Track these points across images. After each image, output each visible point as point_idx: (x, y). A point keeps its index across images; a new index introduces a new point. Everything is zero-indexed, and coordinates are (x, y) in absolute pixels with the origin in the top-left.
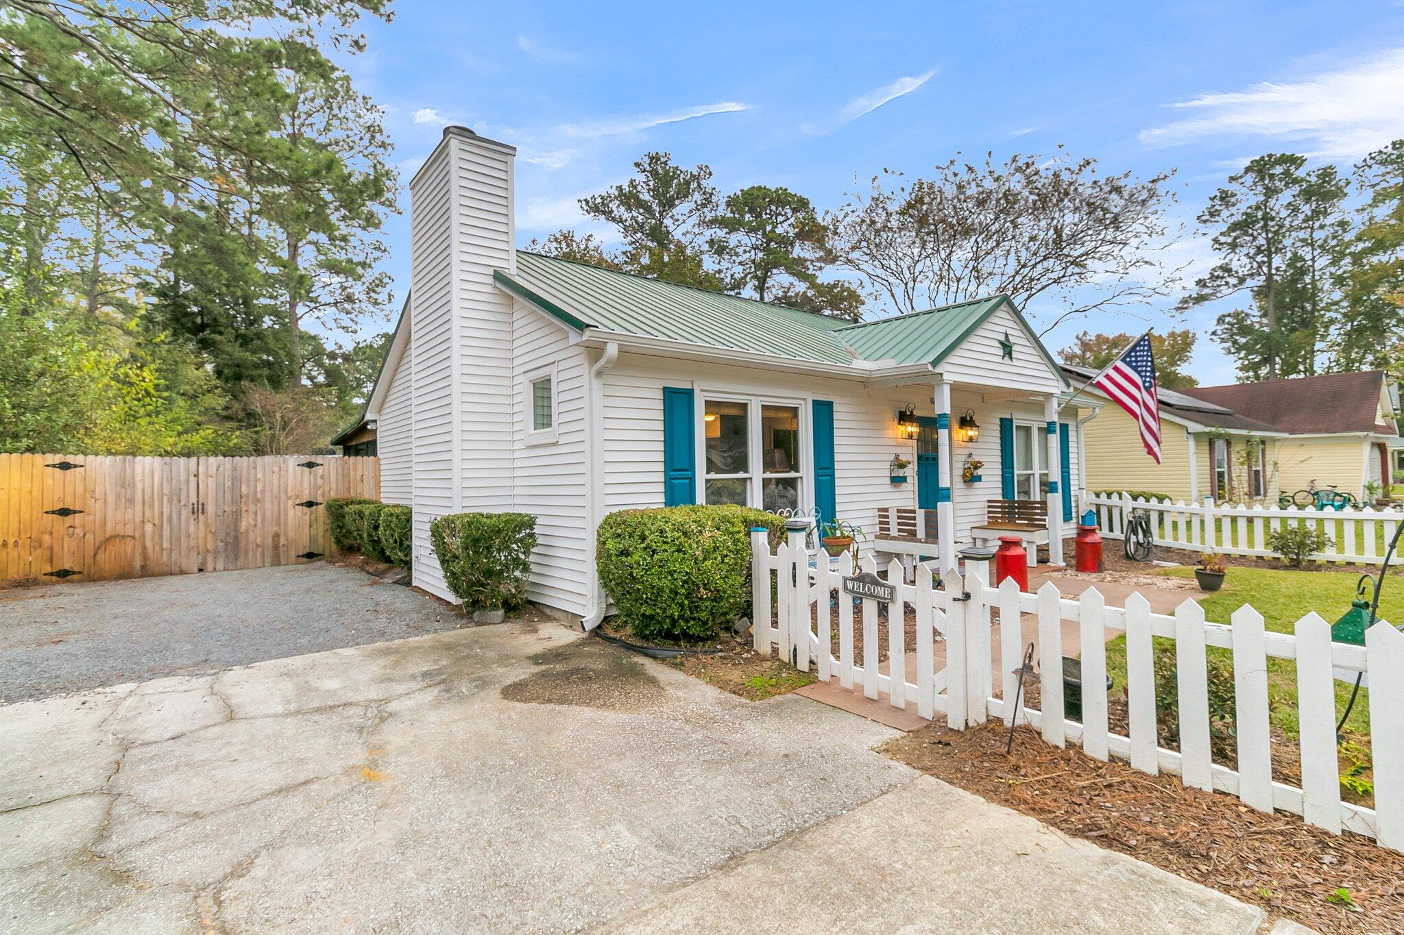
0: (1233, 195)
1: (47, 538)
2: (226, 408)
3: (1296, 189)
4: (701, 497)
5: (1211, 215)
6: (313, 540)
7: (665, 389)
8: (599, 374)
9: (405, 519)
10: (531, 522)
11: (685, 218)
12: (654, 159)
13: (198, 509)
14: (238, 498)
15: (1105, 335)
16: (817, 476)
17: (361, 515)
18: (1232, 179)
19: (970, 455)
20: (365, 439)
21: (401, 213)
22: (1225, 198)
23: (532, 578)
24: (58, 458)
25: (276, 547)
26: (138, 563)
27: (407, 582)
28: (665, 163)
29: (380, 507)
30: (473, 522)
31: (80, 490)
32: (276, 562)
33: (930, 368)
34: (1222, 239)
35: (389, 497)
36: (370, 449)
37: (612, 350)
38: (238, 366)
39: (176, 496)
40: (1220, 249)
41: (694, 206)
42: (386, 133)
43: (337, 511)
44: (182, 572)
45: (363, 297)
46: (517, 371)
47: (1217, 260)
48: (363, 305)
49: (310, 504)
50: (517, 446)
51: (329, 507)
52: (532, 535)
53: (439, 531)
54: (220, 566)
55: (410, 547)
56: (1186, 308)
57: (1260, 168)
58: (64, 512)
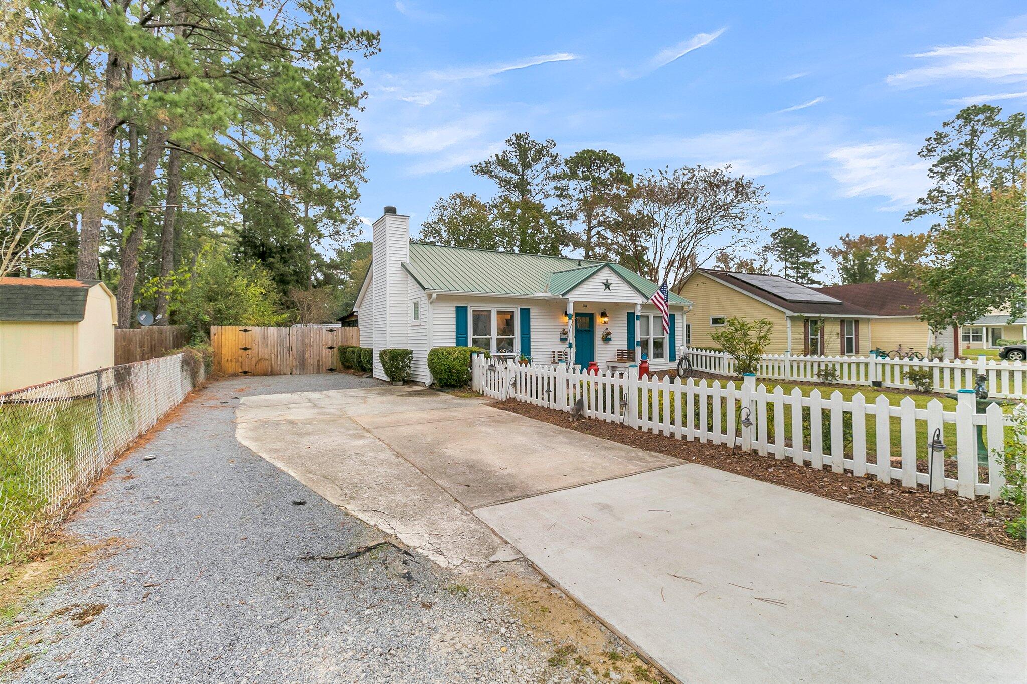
0: (946, 136)
1: (240, 358)
2: (280, 300)
3: (995, 130)
4: (470, 344)
5: (929, 151)
6: (333, 363)
7: (457, 307)
8: (431, 303)
9: (370, 352)
10: (411, 352)
11: (538, 173)
12: (518, 137)
13: (290, 349)
14: (304, 344)
15: (866, 236)
16: (521, 338)
17: (353, 352)
18: (945, 125)
19: (607, 329)
20: (352, 319)
21: (366, 181)
22: (940, 138)
23: (412, 372)
24: (243, 328)
25: (318, 365)
26: (270, 370)
27: (371, 377)
28: (526, 139)
29: (361, 349)
30: (392, 351)
31: (250, 341)
32: (319, 372)
33: (561, 297)
34: (935, 169)
35: (363, 345)
36: (355, 323)
37: (434, 296)
38: (282, 275)
39: (282, 343)
40: (933, 177)
41: (544, 165)
42: (358, 132)
43: (343, 350)
44: (285, 374)
45: (346, 233)
46: (409, 298)
47: (933, 183)
48: (346, 237)
49: (331, 348)
50: (409, 325)
51: (339, 349)
52: (412, 357)
53: (381, 355)
54: (298, 372)
55: (372, 363)
56: (910, 219)
57: (967, 115)
58: (246, 349)
